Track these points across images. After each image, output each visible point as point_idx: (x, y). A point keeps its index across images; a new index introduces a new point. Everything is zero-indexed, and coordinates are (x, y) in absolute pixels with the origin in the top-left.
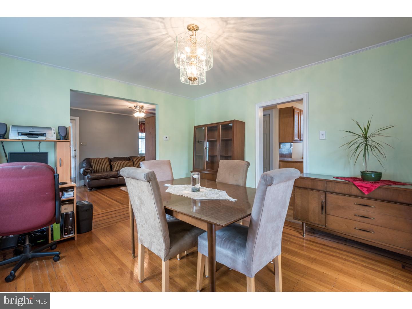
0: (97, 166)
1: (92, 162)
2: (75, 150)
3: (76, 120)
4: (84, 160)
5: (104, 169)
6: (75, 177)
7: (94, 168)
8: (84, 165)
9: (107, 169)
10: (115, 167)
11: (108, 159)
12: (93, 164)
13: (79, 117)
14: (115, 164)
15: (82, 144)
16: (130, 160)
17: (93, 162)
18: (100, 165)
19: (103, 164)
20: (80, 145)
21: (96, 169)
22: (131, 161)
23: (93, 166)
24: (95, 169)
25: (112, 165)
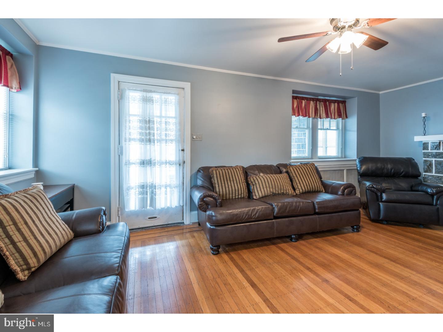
0: (223, 185)
1: (215, 176)
2: (183, 150)
3: (185, 89)
4: (199, 171)
5: (237, 193)
6: (183, 206)
7: (217, 190)
8: (199, 182)
9: (243, 192)
10: (259, 189)
11: (242, 169)
12: (216, 181)
13: (190, 84)
14: (257, 182)
15: (194, 137)
16: (281, 172)
17: (217, 177)
18: (229, 183)
19: (235, 182)
20: (192, 138)
21: (221, 193)
22: (285, 175)
23: (217, 185)
24: (219, 192)
25: (250, 182)
